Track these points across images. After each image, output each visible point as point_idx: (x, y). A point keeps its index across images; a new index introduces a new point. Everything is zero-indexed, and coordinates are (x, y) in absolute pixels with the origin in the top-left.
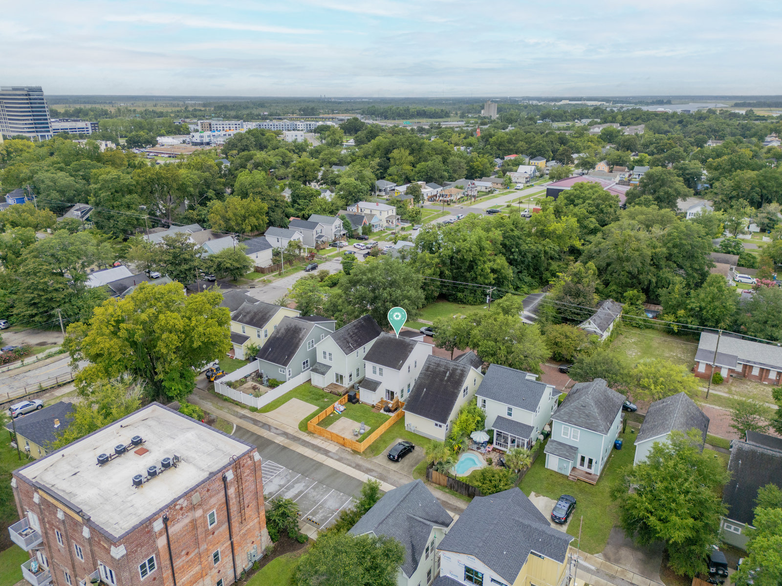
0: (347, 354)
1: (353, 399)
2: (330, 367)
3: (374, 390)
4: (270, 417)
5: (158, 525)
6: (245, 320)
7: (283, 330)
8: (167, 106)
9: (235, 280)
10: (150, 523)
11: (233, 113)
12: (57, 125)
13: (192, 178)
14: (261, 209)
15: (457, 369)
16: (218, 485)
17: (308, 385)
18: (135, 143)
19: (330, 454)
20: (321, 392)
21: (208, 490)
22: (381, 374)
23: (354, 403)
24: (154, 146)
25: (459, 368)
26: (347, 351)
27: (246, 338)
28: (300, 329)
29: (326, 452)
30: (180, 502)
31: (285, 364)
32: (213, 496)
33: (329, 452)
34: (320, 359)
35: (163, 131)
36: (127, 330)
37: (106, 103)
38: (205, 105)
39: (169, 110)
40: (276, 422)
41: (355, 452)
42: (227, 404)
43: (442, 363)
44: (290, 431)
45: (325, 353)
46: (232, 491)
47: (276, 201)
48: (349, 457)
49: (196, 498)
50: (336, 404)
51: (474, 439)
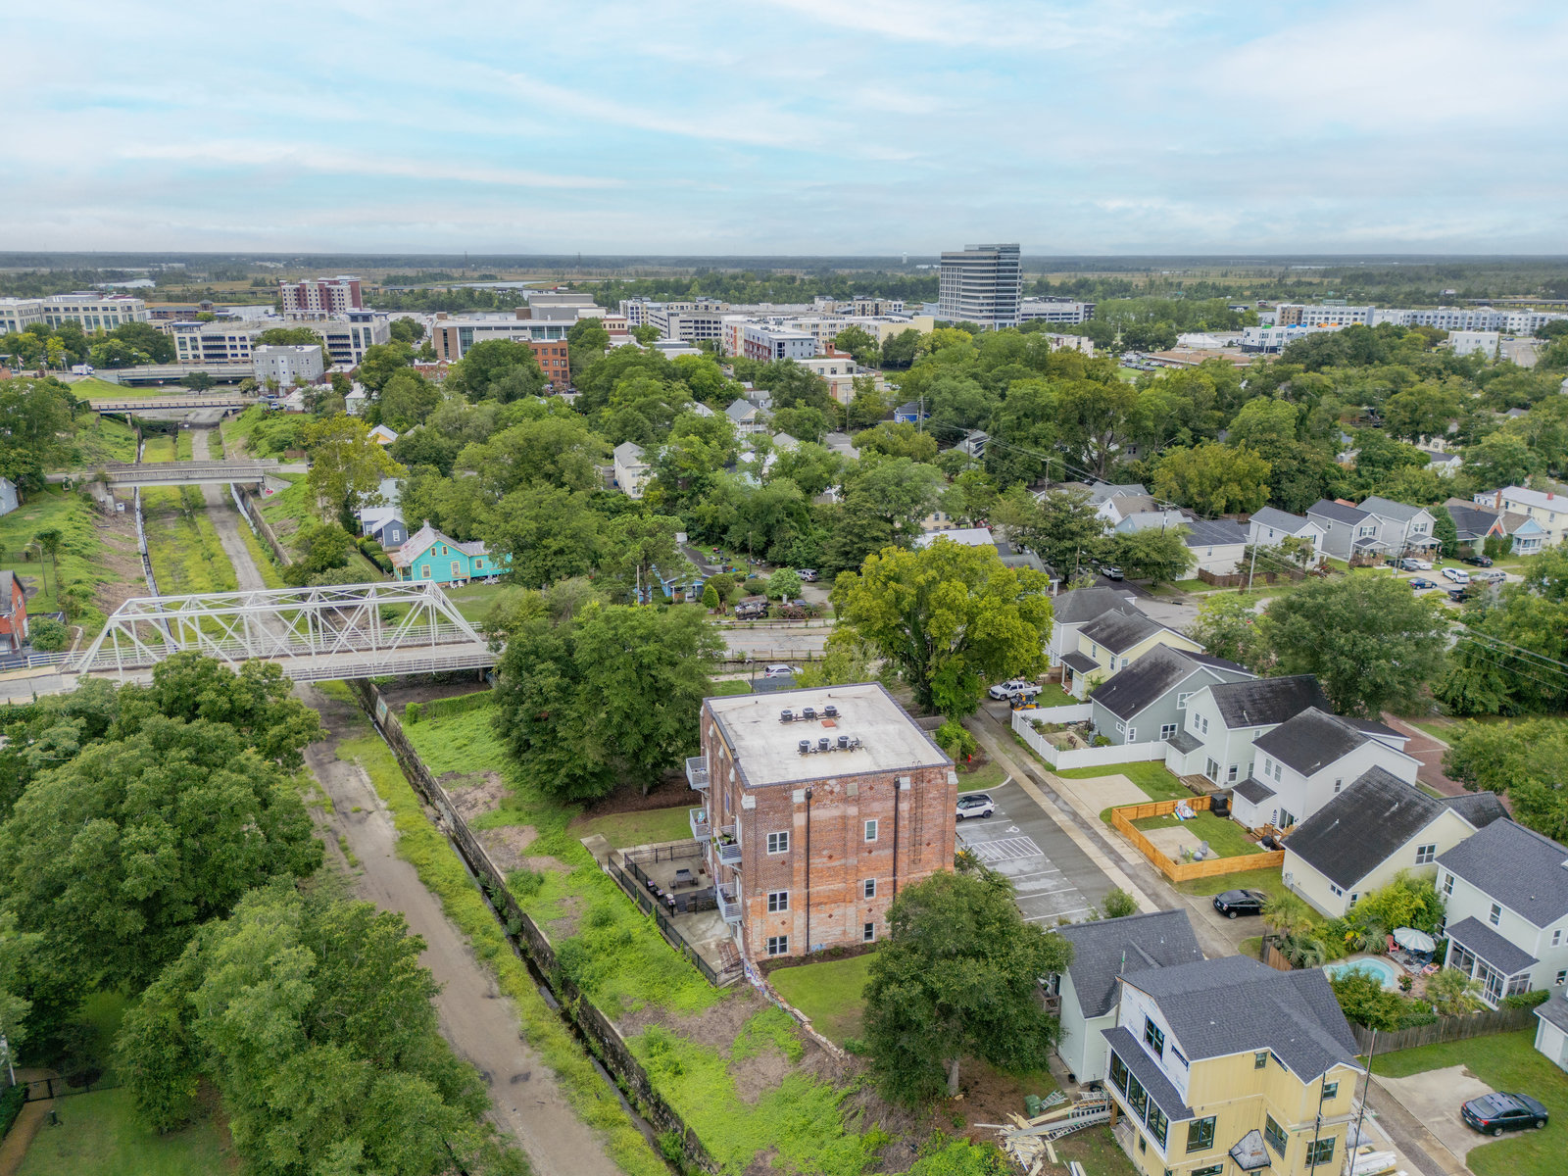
0: (1229, 726)
1: (1220, 807)
2: (1200, 744)
3: (1256, 801)
4: (1069, 788)
5: (798, 797)
6: (1099, 636)
7: (1146, 665)
8: (1247, 276)
9: (1154, 586)
10: (790, 789)
11: (1376, 290)
12: (1030, 306)
13: (1156, 405)
14: (1257, 470)
15: (1416, 804)
16: (886, 788)
17: (1158, 765)
18: (1135, 342)
19: (1123, 864)
20: (1173, 782)
21: (871, 788)
22: (1277, 777)
23: (1219, 815)
24: (1168, 348)
25: (1423, 804)
26: (1231, 722)
27: (1094, 665)
28: (1174, 669)
29: (1118, 860)
30: (830, 782)
31: (1126, 717)
32: (878, 800)
33: (1124, 860)
34: (1189, 727)
35: (1202, 323)
36: (896, 591)
37: (1138, 270)
38: (1325, 274)
39: (1246, 283)
40: (1070, 795)
41: (1166, 877)
42: (1017, 749)
43: (1393, 786)
44: (1084, 814)
45: (1197, 717)
46: (904, 806)
47: (1304, 461)
48: (1150, 879)
49: (852, 789)
50: (1181, 803)
51: (1397, 938)
